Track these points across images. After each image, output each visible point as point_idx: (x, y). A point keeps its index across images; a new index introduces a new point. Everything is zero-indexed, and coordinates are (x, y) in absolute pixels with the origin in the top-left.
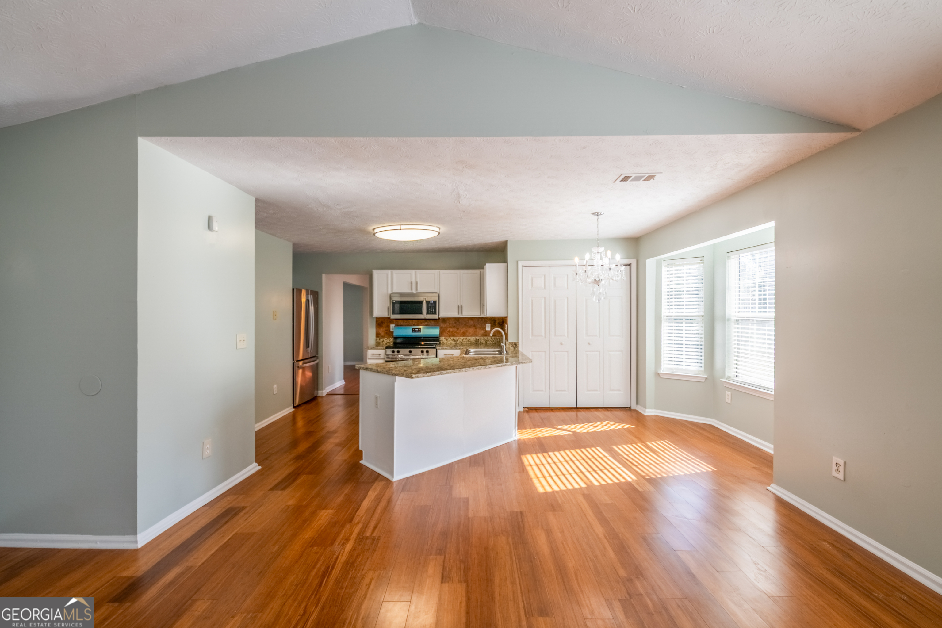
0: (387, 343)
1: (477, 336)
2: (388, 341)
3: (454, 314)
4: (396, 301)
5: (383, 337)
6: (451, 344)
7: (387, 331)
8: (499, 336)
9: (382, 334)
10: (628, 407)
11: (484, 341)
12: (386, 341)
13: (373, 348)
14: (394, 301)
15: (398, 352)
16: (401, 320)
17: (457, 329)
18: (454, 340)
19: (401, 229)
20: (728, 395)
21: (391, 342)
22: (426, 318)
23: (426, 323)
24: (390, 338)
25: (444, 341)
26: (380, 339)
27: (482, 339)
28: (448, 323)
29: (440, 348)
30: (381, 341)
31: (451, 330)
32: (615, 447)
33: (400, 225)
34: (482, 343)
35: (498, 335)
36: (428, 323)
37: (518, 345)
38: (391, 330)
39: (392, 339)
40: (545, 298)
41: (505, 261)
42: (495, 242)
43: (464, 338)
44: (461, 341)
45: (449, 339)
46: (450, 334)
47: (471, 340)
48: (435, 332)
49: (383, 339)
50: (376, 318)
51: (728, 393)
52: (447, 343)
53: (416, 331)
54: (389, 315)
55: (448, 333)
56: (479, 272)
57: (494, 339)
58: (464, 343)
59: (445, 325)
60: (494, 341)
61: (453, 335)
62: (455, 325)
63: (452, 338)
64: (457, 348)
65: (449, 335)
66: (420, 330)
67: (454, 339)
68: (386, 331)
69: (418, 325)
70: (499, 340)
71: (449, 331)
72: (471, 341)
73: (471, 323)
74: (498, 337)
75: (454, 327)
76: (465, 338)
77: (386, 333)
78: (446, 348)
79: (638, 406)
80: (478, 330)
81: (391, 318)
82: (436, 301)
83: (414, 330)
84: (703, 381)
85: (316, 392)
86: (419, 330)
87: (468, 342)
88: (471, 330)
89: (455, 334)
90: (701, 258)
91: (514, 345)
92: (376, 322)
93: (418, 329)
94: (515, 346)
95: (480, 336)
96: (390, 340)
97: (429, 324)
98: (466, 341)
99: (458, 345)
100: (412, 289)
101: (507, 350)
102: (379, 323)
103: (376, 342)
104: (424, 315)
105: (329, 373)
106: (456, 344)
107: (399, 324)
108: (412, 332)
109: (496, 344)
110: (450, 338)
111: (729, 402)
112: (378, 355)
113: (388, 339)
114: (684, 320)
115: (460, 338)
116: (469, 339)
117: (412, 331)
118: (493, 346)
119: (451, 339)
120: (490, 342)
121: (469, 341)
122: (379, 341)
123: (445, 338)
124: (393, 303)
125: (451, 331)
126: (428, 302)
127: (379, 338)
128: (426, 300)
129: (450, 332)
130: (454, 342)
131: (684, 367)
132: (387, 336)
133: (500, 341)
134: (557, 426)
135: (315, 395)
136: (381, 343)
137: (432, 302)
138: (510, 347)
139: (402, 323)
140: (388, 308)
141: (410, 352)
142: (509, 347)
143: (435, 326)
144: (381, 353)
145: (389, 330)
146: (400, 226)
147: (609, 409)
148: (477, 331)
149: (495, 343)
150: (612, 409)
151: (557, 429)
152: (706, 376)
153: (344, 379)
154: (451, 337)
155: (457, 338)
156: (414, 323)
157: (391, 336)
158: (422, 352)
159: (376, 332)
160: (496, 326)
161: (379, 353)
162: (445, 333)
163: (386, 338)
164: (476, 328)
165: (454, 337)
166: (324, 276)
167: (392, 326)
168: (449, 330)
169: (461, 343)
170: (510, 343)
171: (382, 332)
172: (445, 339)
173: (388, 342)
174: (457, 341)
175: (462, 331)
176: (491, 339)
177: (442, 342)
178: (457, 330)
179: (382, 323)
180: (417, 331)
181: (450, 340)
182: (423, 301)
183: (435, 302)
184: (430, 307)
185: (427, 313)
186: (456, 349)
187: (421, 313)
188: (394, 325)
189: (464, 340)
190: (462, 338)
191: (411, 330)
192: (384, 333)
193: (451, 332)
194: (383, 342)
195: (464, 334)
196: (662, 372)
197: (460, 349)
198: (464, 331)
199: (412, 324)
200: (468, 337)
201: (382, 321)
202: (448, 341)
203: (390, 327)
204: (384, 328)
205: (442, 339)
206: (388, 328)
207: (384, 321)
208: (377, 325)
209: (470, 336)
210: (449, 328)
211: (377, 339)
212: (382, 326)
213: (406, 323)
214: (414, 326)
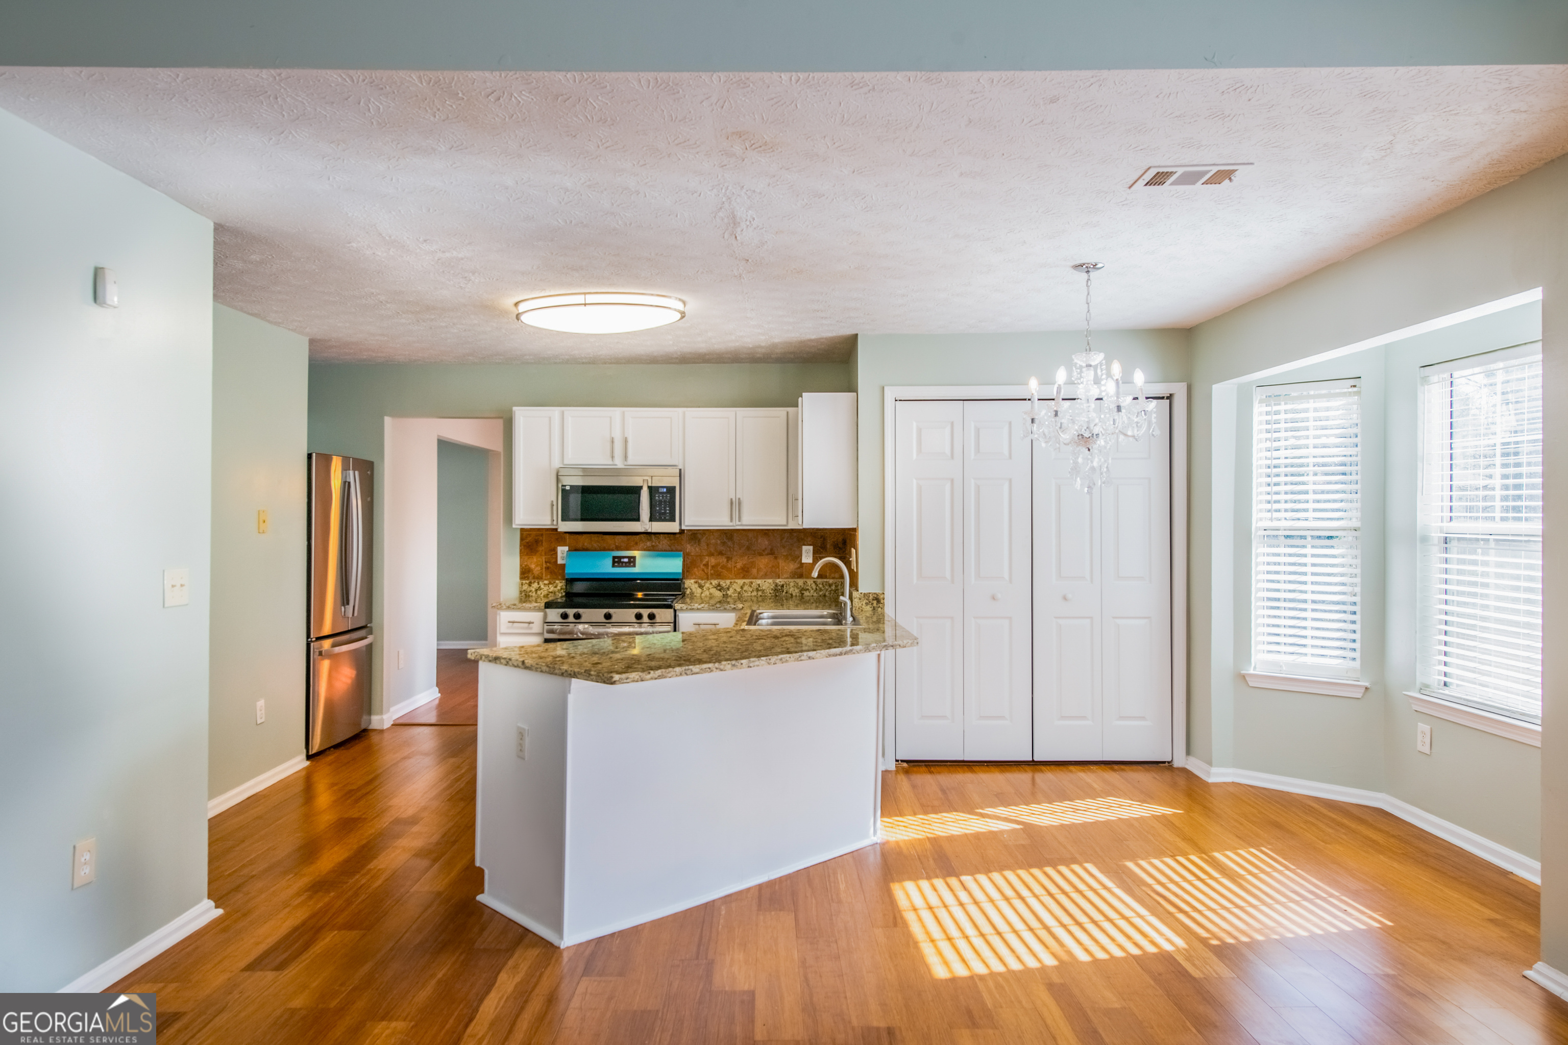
0: (548, 595)
1: (779, 578)
2: (552, 588)
3: (720, 520)
4: (571, 486)
5: (539, 578)
6: (711, 596)
7: (550, 563)
8: (833, 578)
9: (536, 570)
10: (1164, 762)
11: (797, 591)
12: (546, 588)
13: (513, 607)
14: (568, 488)
15: (577, 616)
16: (585, 536)
17: (729, 559)
18: (719, 587)
19: (585, 305)
20: (1423, 733)
21: (559, 591)
22: (649, 531)
23: (649, 544)
24: (557, 582)
25: (694, 590)
26: (530, 584)
27: (792, 584)
28: (703, 544)
29: (684, 608)
30: (533, 590)
31: (713, 561)
32: (1130, 865)
33: (585, 294)
34: (792, 595)
35: (833, 575)
36: (654, 544)
37: (882, 602)
38: (560, 561)
39: (560, 584)
40: (952, 481)
41: (851, 387)
42: (826, 339)
43: (744, 583)
44: (739, 590)
45: (707, 585)
46: (710, 571)
47: (764, 588)
48: (671, 565)
49: (538, 583)
50: (522, 530)
51: (1423, 727)
52: (703, 595)
53: (623, 562)
54: (555, 523)
55: (703, 570)
56: (785, 413)
57: (821, 586)
58: (746, 594)
59: (697, 549)
60: (821, 590)
61: (719, 576)
62: (722, 548)
63: (715, 582)
64: (728, 607)
65: (707, 574)
66: (634, 562)
67: (719, 585)
68: (546, 562)
69: (628, 549)
70: (833, 587)
71: (706, 565)
72: (763, 591)
73: (764, 543)
74: (831, 581)
75: (721, 553)
76: (747, 581)
77: (547, 568)
78: (699, 607)
79: (1192, 759)
80: (782, 563)
81: (559, 530)
82: (674, 488)
83: (617, 561)
84: (1359, 696)
85: (365, 717)
86: (632, 561)
87: (755, 593)
88: (763, 562)
89: (721, 572)
90: (1352, 382)
91: (873, 600)
92: (522, 539)
93: (629, 558)
94: (875, 602)
95: (785, 576)
96: (556, 587)
97: (657, 546)
98: (751, 590)
99: (729, 600)
100: (613, 457)
101: (855, 614)
102: (528, 543)
103: (521, 592)
104: (642, 522)
105: (398, 669)
106: (726, 596)
107: (580, 546)
108: (613, 566)
109: (827, 598)
110: (709, 582)
111: (1426, 749)
112: (526, 625)
113: (550, 583)
114: (1309, 539)
115: (735, 582)
116: (759, 585)
117: (614, 562)
118: (820, 602)
119: (711, 583)
120: (812, 591)
121: (757, 590)
122: (529, 589)
123: (696, 582)
124: (564, 491)
125: (713, 564)
126: (653, 490)
127: (528, 582)
128: (650, 485)
129: (710, 568)
130: (719, 592)
131: (1309, 660)
132: (549, 577)
133: (838, 590)
134: (982, 809)
135: (363, 727)
136: (534, 594)
137: (665, 490)
138: (863, 607)
139: (587, 545)
140: (553, 505)
141: (608, 616)
142: (860, 605)
143: (672, 551)
144: (532, 621)
145: (554, 560)
146: (583, 296)
147: (1116, 767)
148: (779, 564)
149: (825, 596)
150: (1123, 767)
151: (983, 816)
152: (1367, 684)
153: (437, 685)
154: (711, 579)
155: (728, 582)
156: (617, 544)
157: (560, 577)
158: (639, 616)
159: (521, 566)
160: (826, 550)
161: (528, 620)
162: (696, 569)
163: (546, 582)
164: (776, 558)
165: (719, 580)
166: (387, 420)
167: (562, 550)
168: (708, 562)
169: (736, 595)
170: (862, 595)
171: (537, 566)
172: (697, 585)
173: (551, 592)
174: (728, 589)
175: (739, 565)
176: (814, 587)
177: (688, 592)
178: (728, 561)
179: (537, 542)
180: (626, 563)
181: (711, 586)
182: (641, 488)
183: (671, 490)
184: (660, 501)
185: (651, 519)
186: (725, 609)
187: (637, 519)
188: (566, 548)
189: (745, 588)
190: (740, 582)
191: (609, 561)
192: (542, 569)
193: (713, 567)
194: (539, 592)
195: (745, 573)
196: (1252, 672)
197: (734, 608)
198: (745, 564)
199: (613, 546)
200: (756, 578)
201: (536, 538)
202: (705, 589)
203: (556, 553)
204: (541, 555)
205: (690, 585)
206: (552, 555)
207: (541, 538)
208: (523, 547)
209: (761, 578)
210: (707, 557)
211: (522, 585)
212: (537, 551)
213: (598, 542)
214: (618, 550)
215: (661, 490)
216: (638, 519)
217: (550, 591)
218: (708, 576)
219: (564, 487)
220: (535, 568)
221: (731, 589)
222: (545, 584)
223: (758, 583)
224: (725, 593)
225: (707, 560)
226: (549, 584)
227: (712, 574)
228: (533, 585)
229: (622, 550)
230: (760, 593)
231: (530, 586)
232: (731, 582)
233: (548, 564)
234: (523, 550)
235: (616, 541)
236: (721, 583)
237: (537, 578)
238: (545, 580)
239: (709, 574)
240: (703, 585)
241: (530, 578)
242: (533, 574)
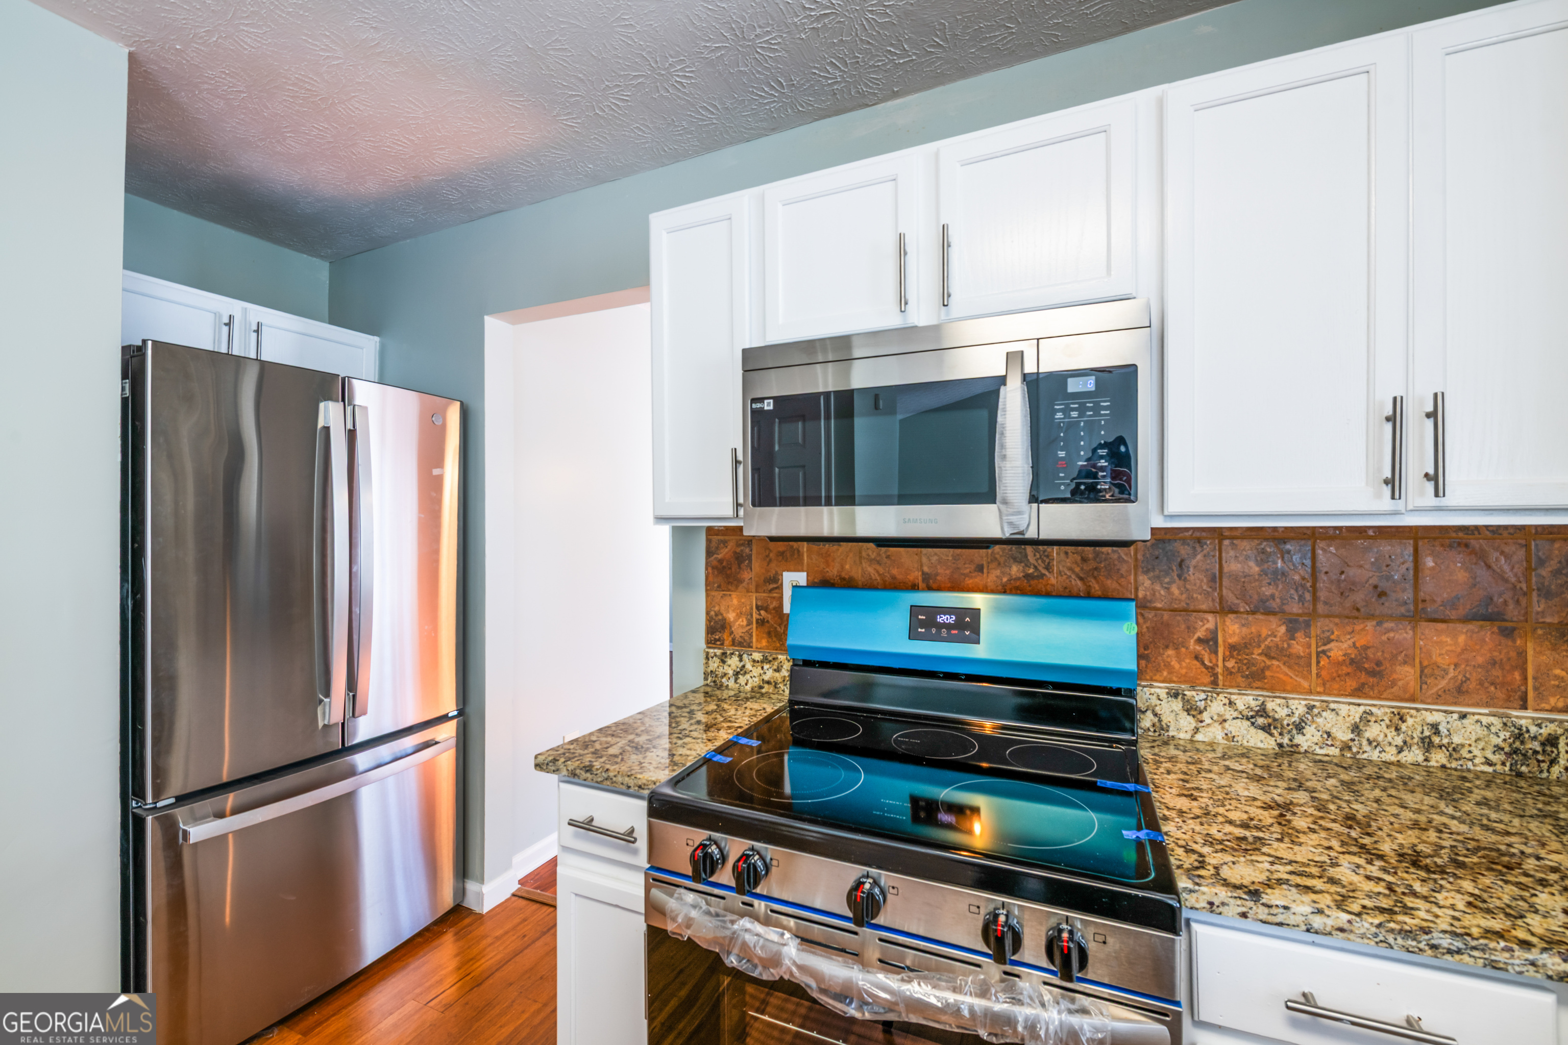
2: (769, 675)
5: (743, 645)
7: (766, 609)
9: (739, 625)
12: (756, 671)
14: (768, 406)
17: (1294, 625)
18: (1262, 719)
21: (784, 680)
22: (1031, 534)
23: (1021, 573)
24: (780, 658)
25: (1167, 718)
26: (723, 659)
28: (1197, 577)
30: (731, 672)
31: (1232, 629)
36: (1031, 571)
38: (787, 608)
39: (783, 671)
43: (1367, 711)
44: (1344, 735)
45: (1217, 706)
46: (1221, 661)
47: (1457, 740)
49: (740, 657)
52: (1199, 737)
53: (943, 625)
55: (1198, 658)
59: (1175, 590)
61: (1257, 679)
62: (1267, 591)
63: (1246, 700)
65: (1211, 670)
66: (976, 630)
67: (1262, 711)
68: (758, 608)
69: (956, 587)
71: (1210, 641)
72: (1454, 751)
75: (1262, 608)
76: (1382, 709)
77: (761, 622)
80: (1539, 651)
81: (760, 531)
82: (1133, 370)
83: (924, 621)
86: (968, 624)
87: (1414, 755)
88: (1449, 646)
89: (1268, 668)
92: (709, 552)
93: (960, 612)
96: (778, 670)
98: (1399, 741)
100: (903, 302)
102: (720, 561)
104: (1005, 502)
106: (1289, 752)
107: (833, 572)
108: (913, 635)
110: (1222, 696)
113: (765, 660)
115: (1326, 706)
116: (1435, 727)
117: (915, 623)
119: (1231, 703)
121: (1427, 745)
122: (722, 669)
123: (1173, 693)
124: (758, 416)
125: (1232, 640)
126: (1040, 388)
127: (719, 652)
128: (1030, 368)
129: (1220, 650)
130: (1262, 735)
132: (764, 643)
136: (731, 683)
137: (1090, 384)
139: (852, 569)
140: (737, 465)
143: (1089, 596)
145: (775, 604)
148: (1524, 654)
154: (1227, 691)
155: (1299, 706)
156: (926, 569)
157: (785, 649)
159: (708, 613)
162: (1170, 652)
163: (757, 656)
164: (1511, 634)
165: (1259, 694)
166: (493, 325)
167: (791, 582)
168: (1215, 632)
171: (739, 615)
172: (1177, 705)
173: (768, 683)
174: (1300, 727)
175: (1338, 650)
177: (1147, 721)
178: (1291, 633)
179: (740, 559)
180: (948, 627)
181: (1229, 713)
184: (1073, 425)
185: (1035, 495)
189: (1373, 731)
190: (1349, 706)
191: (904, 619)
192: (750, 623)
193: (1232, 648)
194: (742, 680)
195: (1366, 676)
198: (1366, 648)
199: (915, 576)
200: (1413, 699)
201: (738, 550)
202: (1208, 721)
203: (780, 587)
204: (748, 591)
205: (1154, 701)
206: (771, 591)
207: (747, 550)
208: (710, 569)
209: (1438, 698)
210: (1210, 617)
211: (707, 658)
212: (740, 581)
213: (879, 563)
214: (930, 589)
215: (1073, 386)
216: (988, 495)
217: (766, 678)
218: (1215, 675)
219: (759, 405)
220: (736, 620)
221: (1309, 730)
222: (754, 661)
223: (1432, 718)
224: (1286, 741)
225: (1210, 625)
226: (762, 662)
227: (1229, 672)
228: (729, 662)
229: (939, 589)
230: (1438, 758)
231: (724, 662)
232: (1311, 708)
233: (762, 612)
234: (711, 579)
235: (924, 560)
236: (1270, 705)
237: (740, 644)
238: (758, 650)
239: (1219, 670)
240: (1202, 705)
241: (726, 643)
242: (732, 633)
